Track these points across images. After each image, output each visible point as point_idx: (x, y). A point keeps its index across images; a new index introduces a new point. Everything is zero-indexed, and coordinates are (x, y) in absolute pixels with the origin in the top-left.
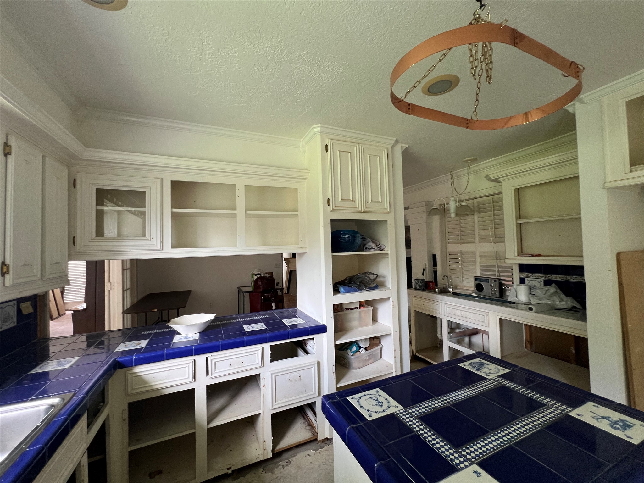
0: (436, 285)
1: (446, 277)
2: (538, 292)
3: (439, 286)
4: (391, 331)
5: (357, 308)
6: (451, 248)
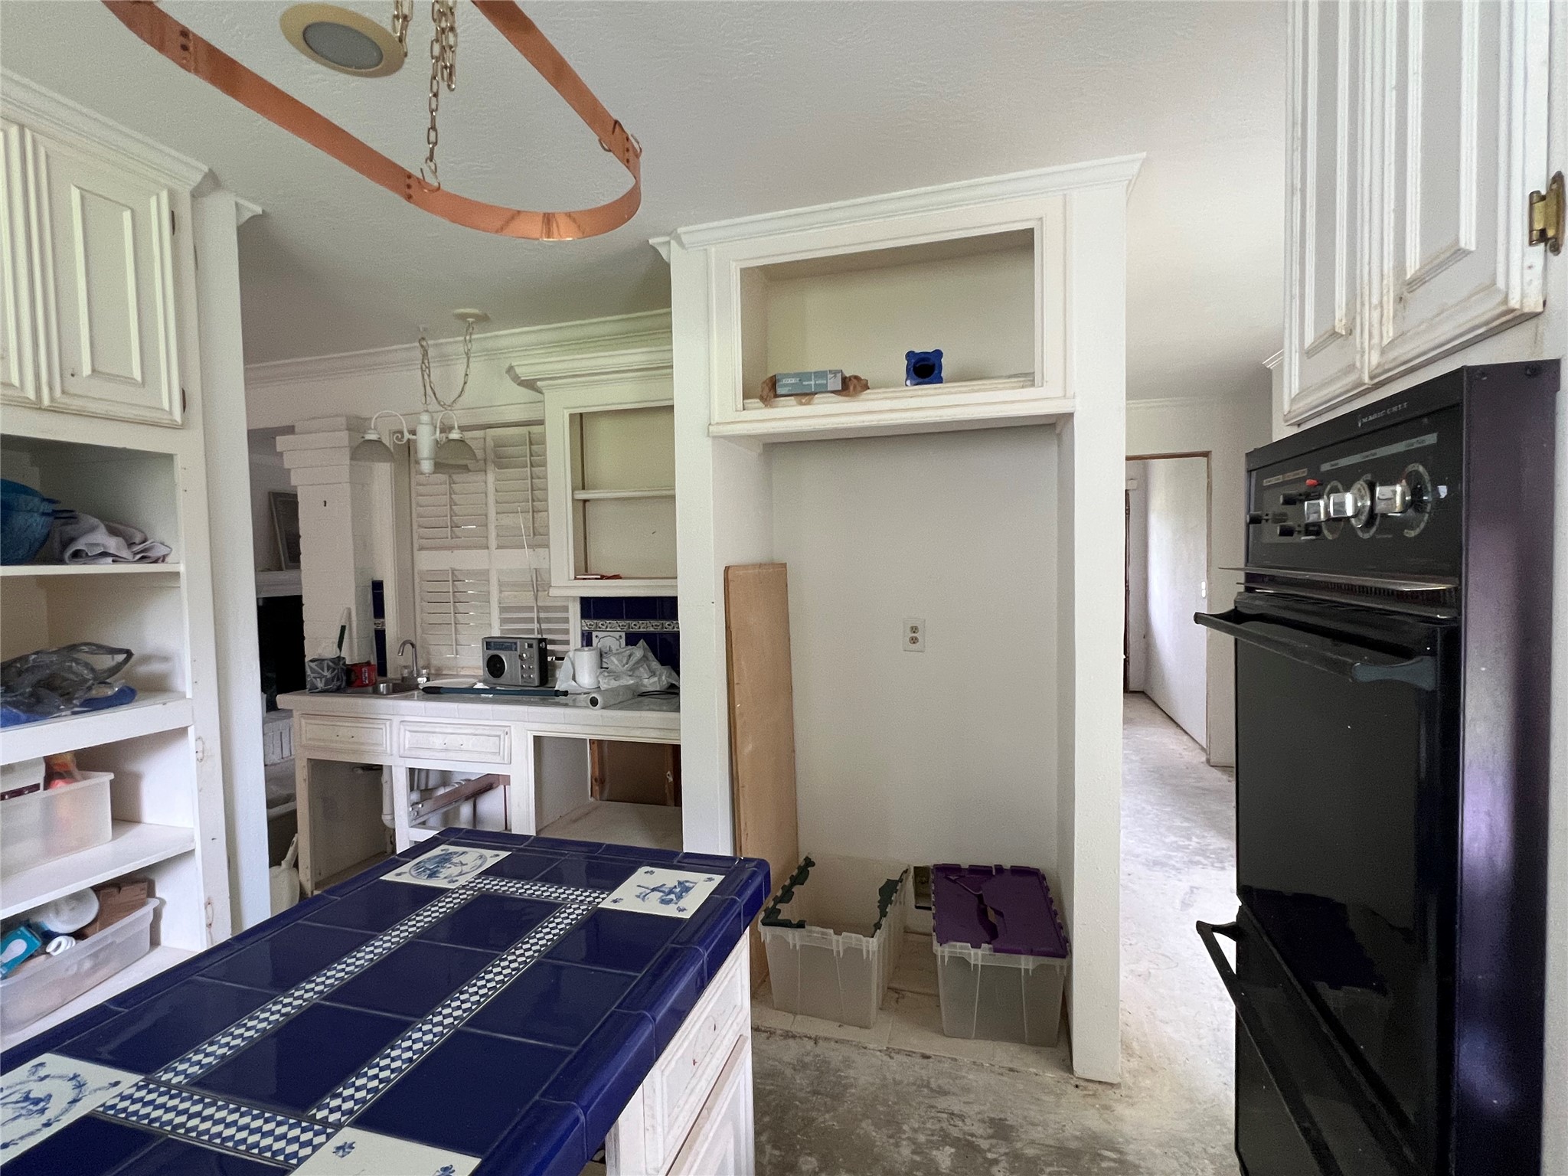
0: (382, 669)
1: (409, 646)
3: (390, 674)
4: (193, 840)
5: (36, 787)
6: (427, 561)
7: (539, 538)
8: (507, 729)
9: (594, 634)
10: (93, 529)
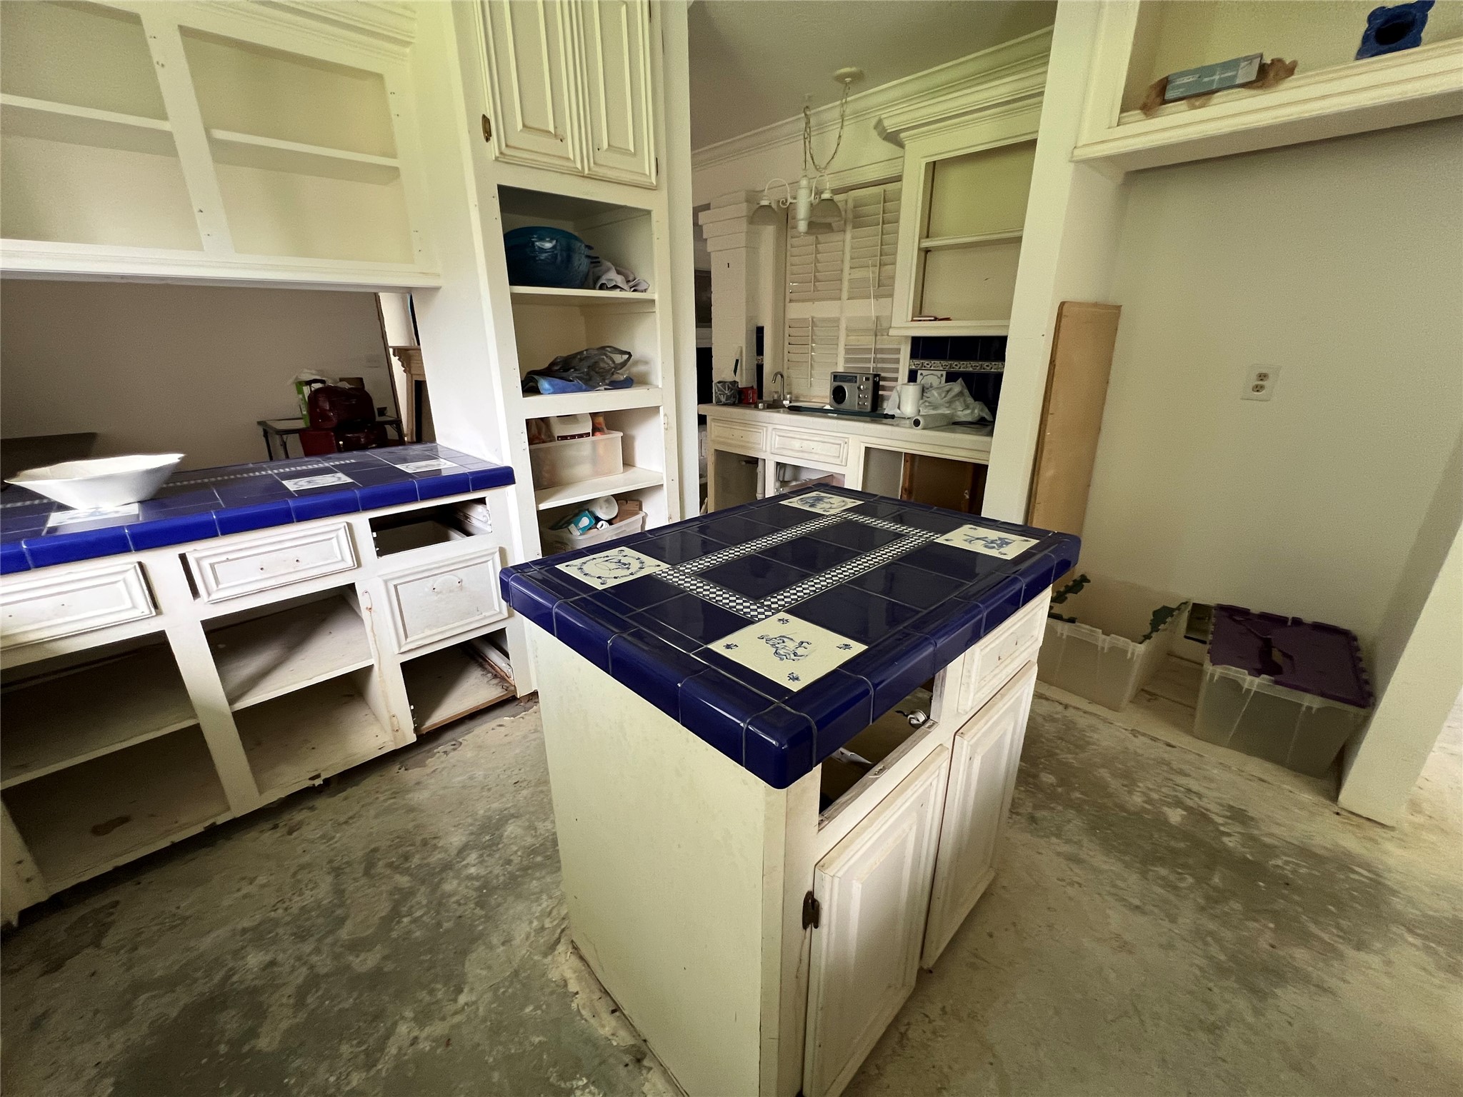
0: (760, 396)
1: (779, 376)
2: (933, 395)
3: (765, 398)
4: (662, 479)
5: (588, 435)
6: (796, 311)
7: (884, 288)
8: (846, 440)
9: (919, 372)
10: (608, 270)
